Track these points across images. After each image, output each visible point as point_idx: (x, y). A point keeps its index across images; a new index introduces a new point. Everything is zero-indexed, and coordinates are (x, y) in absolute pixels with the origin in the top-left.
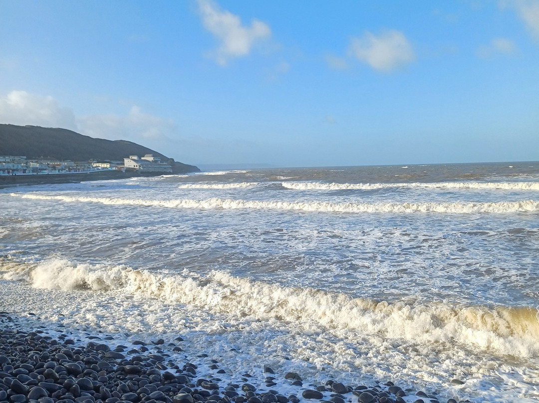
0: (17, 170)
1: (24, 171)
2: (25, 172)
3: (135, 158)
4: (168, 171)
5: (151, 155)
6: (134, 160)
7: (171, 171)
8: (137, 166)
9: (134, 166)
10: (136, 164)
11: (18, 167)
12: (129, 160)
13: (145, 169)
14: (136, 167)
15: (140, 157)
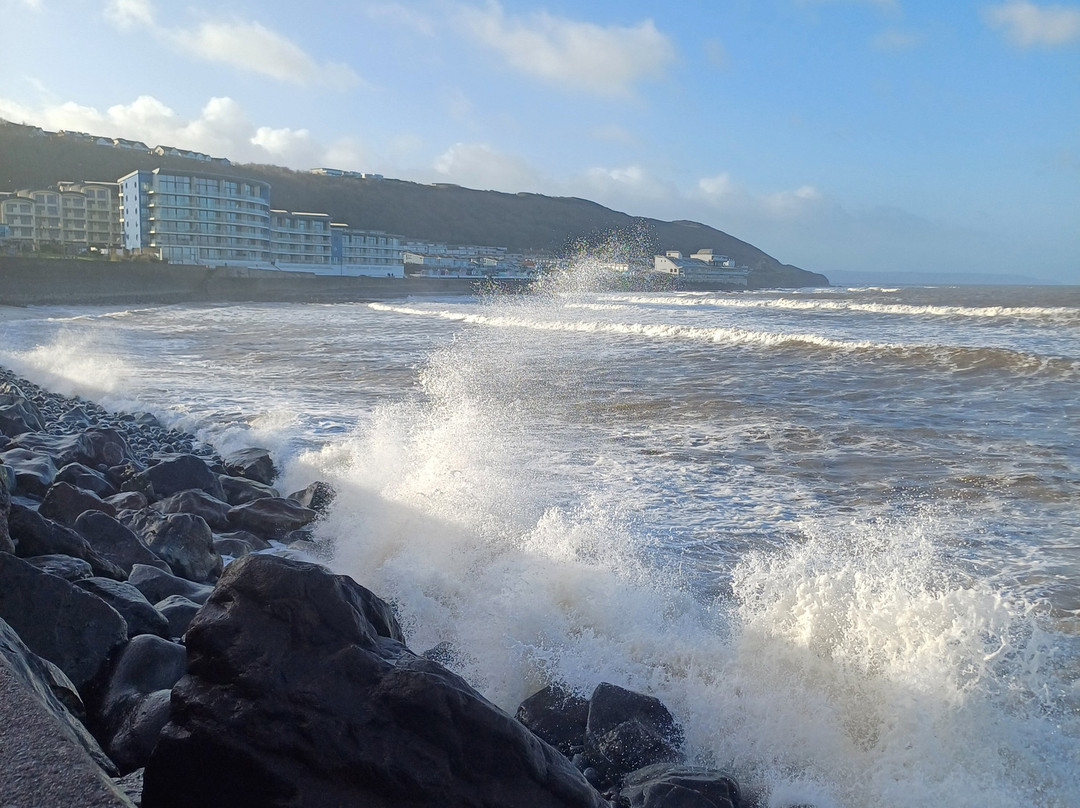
0: (457, 269)
1: (469, 272)
2: (471, 274)
3: (676, 255)
4: (738, 281)
5: (708, 251)
6: (672, 260)
7: (745, 282)
8: (675, 271)
9: (671, 270)
10: (674, 267)
11: (462, 264)
12: (664, 259)
13: (691, 276)
14: (673, 273)
15: (686, 254)
